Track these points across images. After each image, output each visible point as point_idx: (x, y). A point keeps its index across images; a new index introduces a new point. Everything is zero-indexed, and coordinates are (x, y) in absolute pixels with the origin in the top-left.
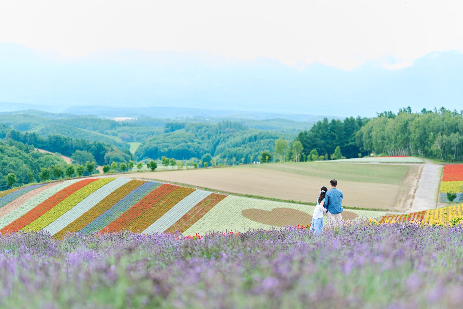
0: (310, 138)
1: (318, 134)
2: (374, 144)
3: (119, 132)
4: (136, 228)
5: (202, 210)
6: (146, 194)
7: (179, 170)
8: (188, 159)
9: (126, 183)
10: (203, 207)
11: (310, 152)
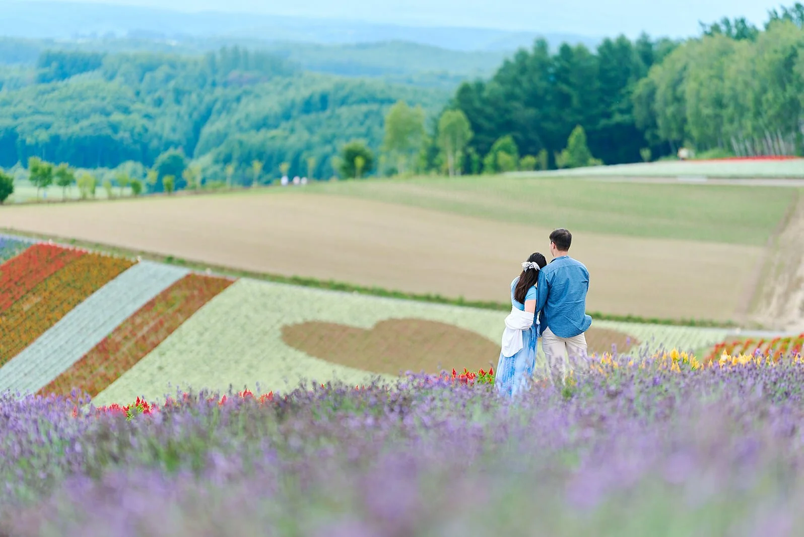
0: (493, 102)
1: (518, 91)
2: (690, 119)
5: (156, 325)
7: (83, 199)
8: (114, 165)
10: (161, 317)
11: (491, 144)
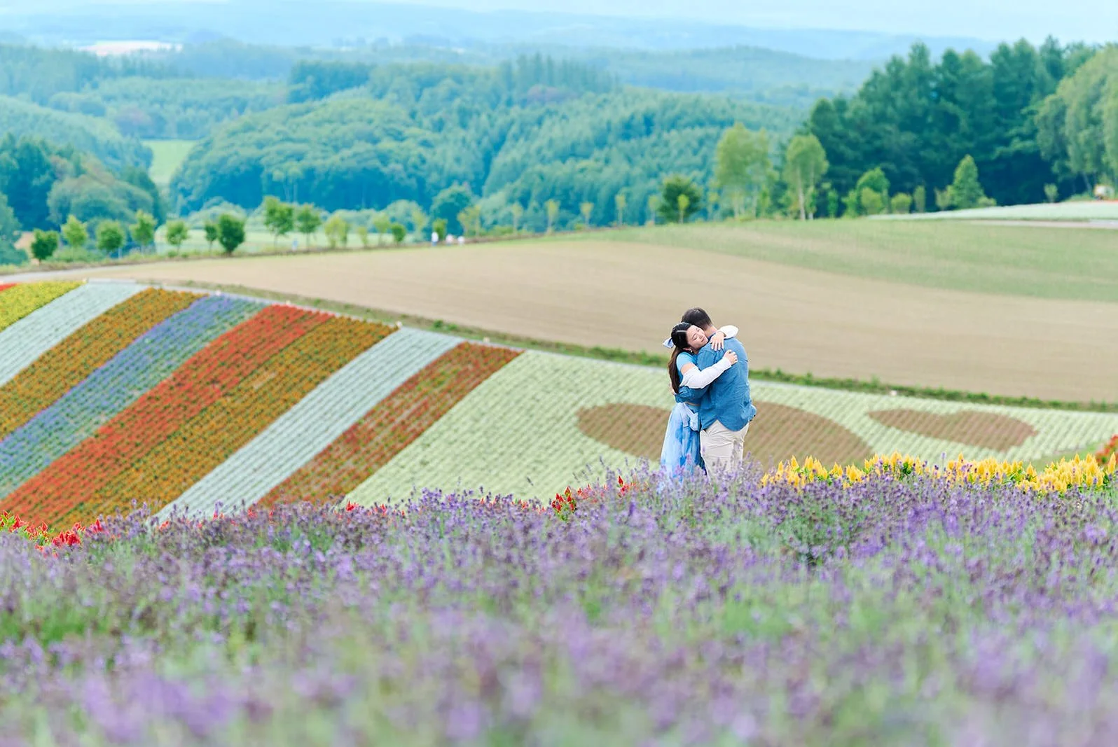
0: (859, 126)
1: (890, 110)
2: (1109, 147)
3: (109, 98)
4: (156, 478)
5: (419, 408)
6: (198, 346)
7: (332, 249)
8: (382, 206)
9: (120, 300)
10: (426, 398)
11: (856, 178)
